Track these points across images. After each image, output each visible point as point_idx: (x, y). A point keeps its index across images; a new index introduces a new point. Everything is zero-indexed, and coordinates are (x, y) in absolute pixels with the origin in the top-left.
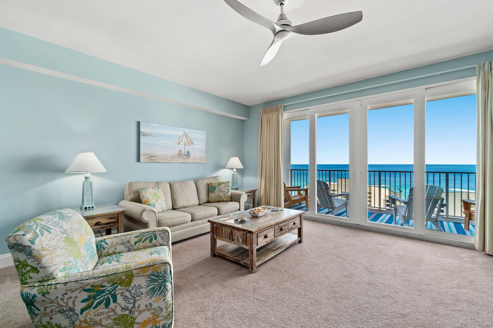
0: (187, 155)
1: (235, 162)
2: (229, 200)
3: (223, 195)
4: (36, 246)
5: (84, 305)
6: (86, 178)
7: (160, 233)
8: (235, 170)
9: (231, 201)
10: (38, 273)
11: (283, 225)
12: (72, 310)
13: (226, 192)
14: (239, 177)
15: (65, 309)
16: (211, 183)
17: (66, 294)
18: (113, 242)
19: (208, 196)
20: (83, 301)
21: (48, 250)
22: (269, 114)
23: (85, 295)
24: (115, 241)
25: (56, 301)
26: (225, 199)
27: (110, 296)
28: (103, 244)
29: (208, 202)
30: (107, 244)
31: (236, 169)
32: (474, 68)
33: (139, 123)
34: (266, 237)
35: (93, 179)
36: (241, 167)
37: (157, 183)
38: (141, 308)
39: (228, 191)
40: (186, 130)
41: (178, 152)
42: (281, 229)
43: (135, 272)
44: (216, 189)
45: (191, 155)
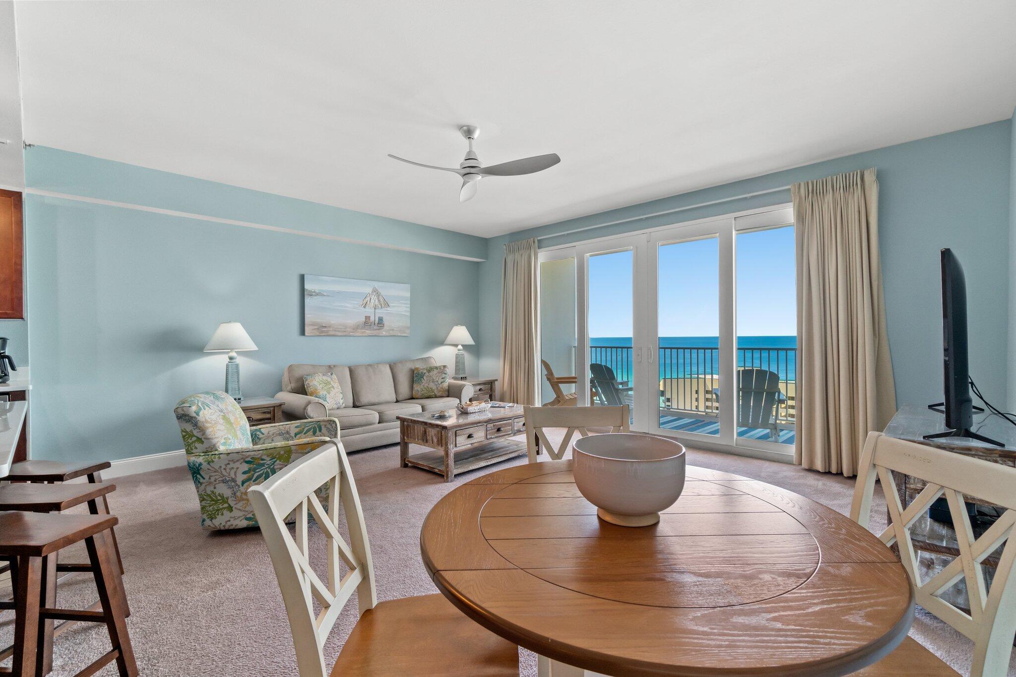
0: (378, 323)
1: (461, 334)
2: (444, 395)
3: (434, 388)
4: (201, 418)
5: (245, 476)
6: (231, 358)
7: (324, 423)
8: (460, 347)
9: (448, 396)
10: (203, 444)
11: (504, 424)
12: (234, 480)
13: (440, 382)
14: (468, 358)
15: (228, 479)
16: (417, 369)
17: (229, 464)
18: (269, 432)
19: (412, 388)
20: (244, 473)
21: (211, 423)
23: (246, 467)
24: (273, 430)
25: (219, 470)
26: (438, 394)
27: (269, 470)
28: (258, 433)
29: (412, 398)
30: (263, 434)
31: (462, 345)
32: (789, 190)
33: (302, 278)
34: (470, 436)
35: (240, 360)
36: (470, 341)
37: (330, 367)
39: (443, 380)
40: (376, 284)
41: (364, 320)
42: (499, 430)
43: (293, 448)
44: (425, 378)
45: (385, 322)
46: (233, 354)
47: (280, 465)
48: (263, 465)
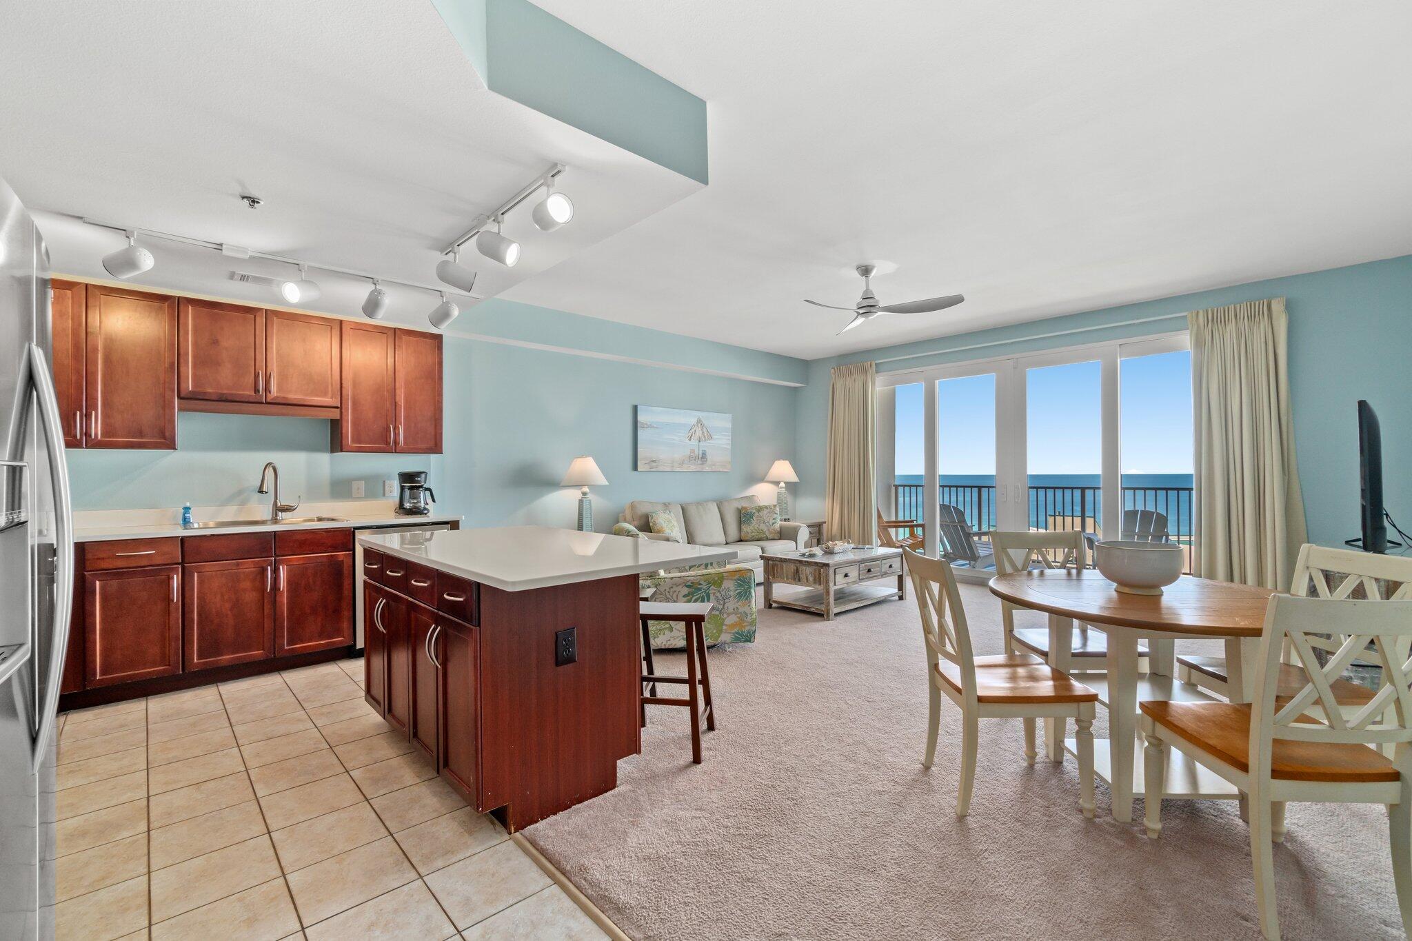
0: (702, 458)
1: (783, 470)
2: (776, 538)
3: (765, 529)
6: (584, 494)
8: (782, 485)
9: (780, 539)
11: (873, 565)
13: (771, 523)
14: (790, 499)
16: (743, 508)
17: (672, 587)
19: (740, 529)
20: (684, 596)
22: (848, 379)
23: (686, 591)
26: (770, 536)
29: (741, 541)
31: (785, 483)
32: (1185, 317)
33: (635, 408)
34: (846, 575)
36: (793, 477)
37: (665, 504)
38: (729, 611)
39: (774, 521)
42: (869, 571)
43: (725, 575)
44: (754, 518)
45: (709, 458)
46: (586, 489)
47: (715, 590)
48: (700, 589)
